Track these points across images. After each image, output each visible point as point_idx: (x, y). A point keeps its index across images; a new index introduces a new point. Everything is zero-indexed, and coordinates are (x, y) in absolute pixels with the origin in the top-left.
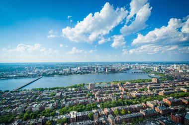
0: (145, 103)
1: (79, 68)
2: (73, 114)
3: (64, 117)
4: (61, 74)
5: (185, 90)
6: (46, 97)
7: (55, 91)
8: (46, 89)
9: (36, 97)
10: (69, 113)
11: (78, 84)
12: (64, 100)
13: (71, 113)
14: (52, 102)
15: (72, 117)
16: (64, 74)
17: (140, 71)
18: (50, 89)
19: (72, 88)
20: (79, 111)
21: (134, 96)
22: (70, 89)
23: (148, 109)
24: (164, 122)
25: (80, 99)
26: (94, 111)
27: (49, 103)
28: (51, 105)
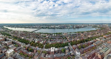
0: (95, 39)
1: (59, 26)
2: (53, 49)
3: (47, 50)
4: (50, 28)
5: (110, 31)
6: (42, 37)
7: (46, 35)
8: (42, 33)
9: (38, 36)
10: (50, 48)
11: (58, 33)
12: (49, 40)
13: (52, 48)
14: (43, 40)
15: (51, 51)
16: (51, 28)
17: (92, 27)
18: (44, 33)
19: (55, 34)
20: (56, 47)
21: (90, 37)
22: (53, 35)
23: (97, 42)
24: (105, 46)
25: (58, 40)
26: (66, 47)
27: (42, 40)
28: (43, 41)
